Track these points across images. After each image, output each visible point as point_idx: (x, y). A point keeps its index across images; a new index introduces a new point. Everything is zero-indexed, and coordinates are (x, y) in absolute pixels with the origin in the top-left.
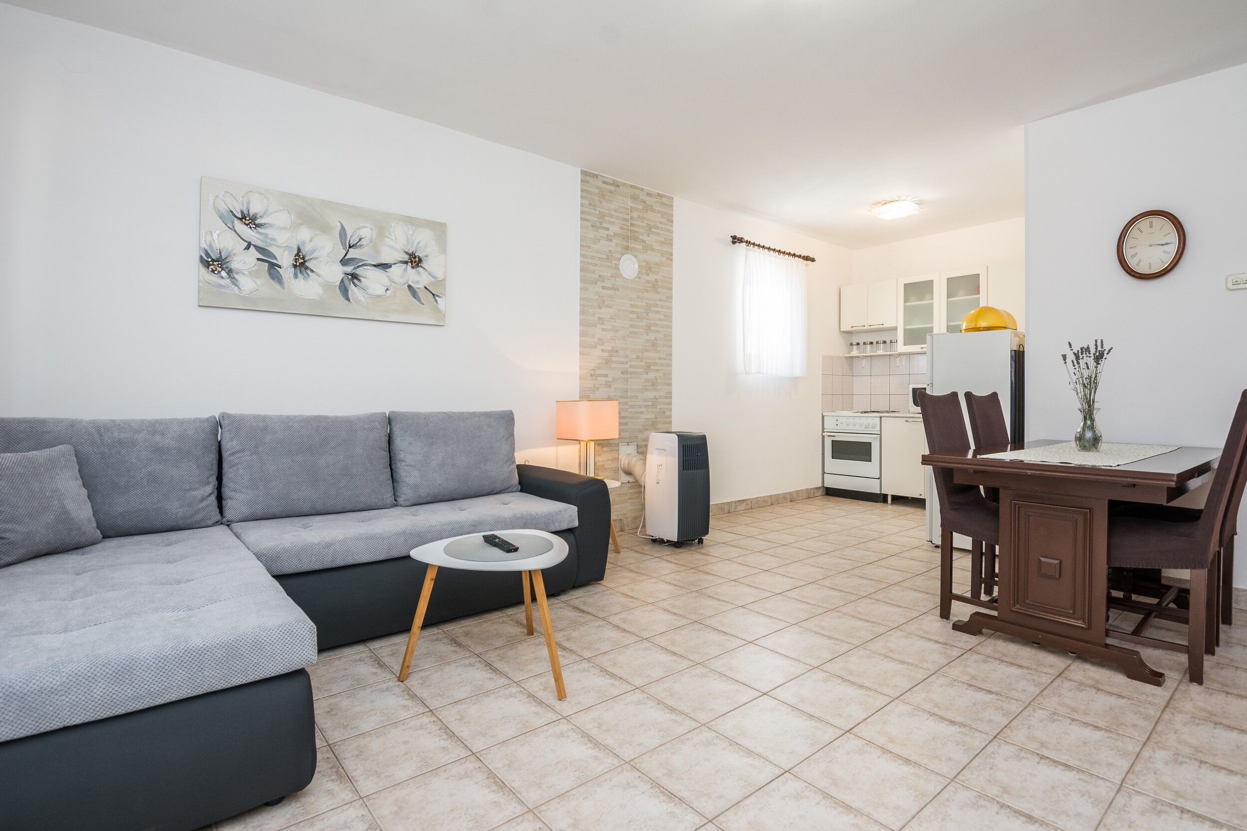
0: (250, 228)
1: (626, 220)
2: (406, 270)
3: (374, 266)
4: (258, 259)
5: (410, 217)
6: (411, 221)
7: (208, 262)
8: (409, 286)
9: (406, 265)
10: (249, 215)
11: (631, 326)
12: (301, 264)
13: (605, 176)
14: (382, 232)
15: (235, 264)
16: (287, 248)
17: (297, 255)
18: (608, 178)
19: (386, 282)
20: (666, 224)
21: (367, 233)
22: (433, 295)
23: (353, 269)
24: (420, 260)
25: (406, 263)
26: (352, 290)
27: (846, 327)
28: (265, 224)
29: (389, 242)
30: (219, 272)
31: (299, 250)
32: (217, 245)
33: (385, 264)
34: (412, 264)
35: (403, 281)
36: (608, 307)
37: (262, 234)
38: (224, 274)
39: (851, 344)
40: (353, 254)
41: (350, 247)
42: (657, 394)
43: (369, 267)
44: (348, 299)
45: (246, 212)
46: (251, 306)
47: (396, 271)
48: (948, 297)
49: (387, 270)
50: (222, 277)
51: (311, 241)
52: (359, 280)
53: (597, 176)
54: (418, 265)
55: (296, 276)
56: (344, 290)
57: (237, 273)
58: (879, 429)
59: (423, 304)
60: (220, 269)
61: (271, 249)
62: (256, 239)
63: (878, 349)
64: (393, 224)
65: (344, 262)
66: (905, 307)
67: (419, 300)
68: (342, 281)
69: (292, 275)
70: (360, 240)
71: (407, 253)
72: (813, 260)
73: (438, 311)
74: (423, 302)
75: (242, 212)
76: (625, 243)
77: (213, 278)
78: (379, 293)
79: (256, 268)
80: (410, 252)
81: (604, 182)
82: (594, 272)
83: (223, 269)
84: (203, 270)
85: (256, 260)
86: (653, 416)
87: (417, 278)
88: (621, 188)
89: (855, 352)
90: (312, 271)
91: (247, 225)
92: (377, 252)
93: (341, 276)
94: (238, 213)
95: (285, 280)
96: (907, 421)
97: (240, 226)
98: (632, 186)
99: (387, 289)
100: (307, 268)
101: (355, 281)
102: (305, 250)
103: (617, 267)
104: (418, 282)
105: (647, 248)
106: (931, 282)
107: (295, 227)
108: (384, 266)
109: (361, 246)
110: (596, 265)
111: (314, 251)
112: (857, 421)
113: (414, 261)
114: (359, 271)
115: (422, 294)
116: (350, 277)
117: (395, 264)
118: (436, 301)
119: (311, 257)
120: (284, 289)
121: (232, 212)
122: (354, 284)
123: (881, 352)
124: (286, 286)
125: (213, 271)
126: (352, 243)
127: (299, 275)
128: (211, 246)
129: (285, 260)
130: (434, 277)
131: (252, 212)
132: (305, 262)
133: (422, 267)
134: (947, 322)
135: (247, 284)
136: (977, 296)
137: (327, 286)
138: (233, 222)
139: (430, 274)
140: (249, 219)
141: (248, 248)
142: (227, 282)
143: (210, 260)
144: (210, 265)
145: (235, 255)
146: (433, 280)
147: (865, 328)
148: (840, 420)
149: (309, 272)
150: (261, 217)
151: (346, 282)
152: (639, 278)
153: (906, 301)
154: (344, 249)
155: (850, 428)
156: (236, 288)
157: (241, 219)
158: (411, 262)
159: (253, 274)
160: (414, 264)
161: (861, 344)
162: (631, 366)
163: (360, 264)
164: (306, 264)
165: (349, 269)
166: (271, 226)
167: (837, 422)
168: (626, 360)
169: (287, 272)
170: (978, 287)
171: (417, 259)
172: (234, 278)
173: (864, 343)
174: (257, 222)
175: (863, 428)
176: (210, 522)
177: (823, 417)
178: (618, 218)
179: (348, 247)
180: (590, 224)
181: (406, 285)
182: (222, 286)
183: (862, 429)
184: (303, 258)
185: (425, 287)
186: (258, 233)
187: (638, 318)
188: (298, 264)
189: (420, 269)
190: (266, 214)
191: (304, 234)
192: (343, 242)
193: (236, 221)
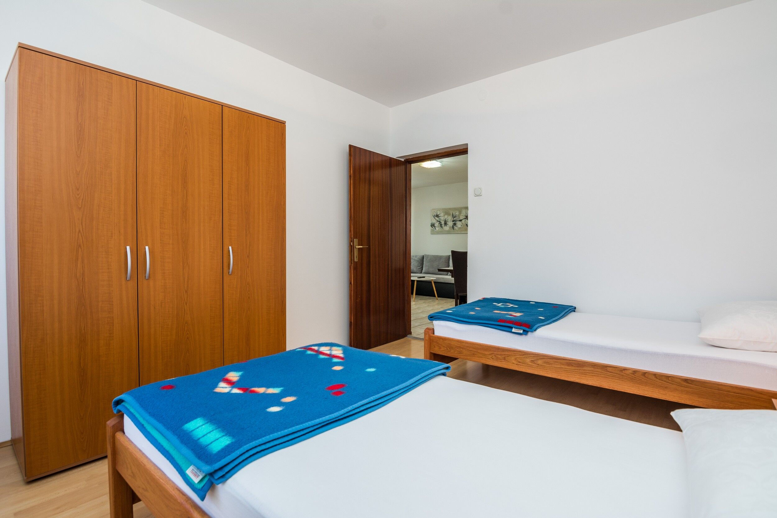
3: (459, 221)
6: (466, 208)
12: (446, 224)
14: (460, 213)
15: (435, 226)
16: (444, 220)
19: (461, 224)
21: (457, 213)
25: (465, 219)
28: (440, 216)
29: (462, 214)
32: (433, 222)
37: (440, 218)
40: (455, 219)
41: (454, 217)
44: (454, 229)
46: (438, 233)
47: (463, 221)
50: (434, 228)
51: (447, 218)
55: (445, 226)
56: (453, 227)
61: (441, 221)
62: (438, 220)
64: (463, 210)
65: (453, 221)
68: (453, 225)
70: (456, 215)
75: (436, 215)
77: (432, 229)
78: (460, 227)
80: (466, 216)
85: (438, 224)
92: (459, 217)
97: (436, 218)
102: (446, 220)
107: (444, 215)
108: (461, 220)
109: (456, 217)
111: (448, 220)
114: (456, 223)
117: (463, 219)
122: (455, 226)
124: (443, 228)
125: (432, 227)
129: (443, 223)
131: (438, 214)
135: (437, 229)
137: (450, 227)
141: (437, 222)
143: (432, 225)
145: (435, 223)
159: (438, 227)
163: (456, 221)
165: (454, 223)
169: (443, 225)
174: (438, 216)
181: (466, 224)
182: (434, 230)
184: (446, 222)
190: (440, 214)
191: (446, 216)
192: (453, 217)
193: (436, 217)
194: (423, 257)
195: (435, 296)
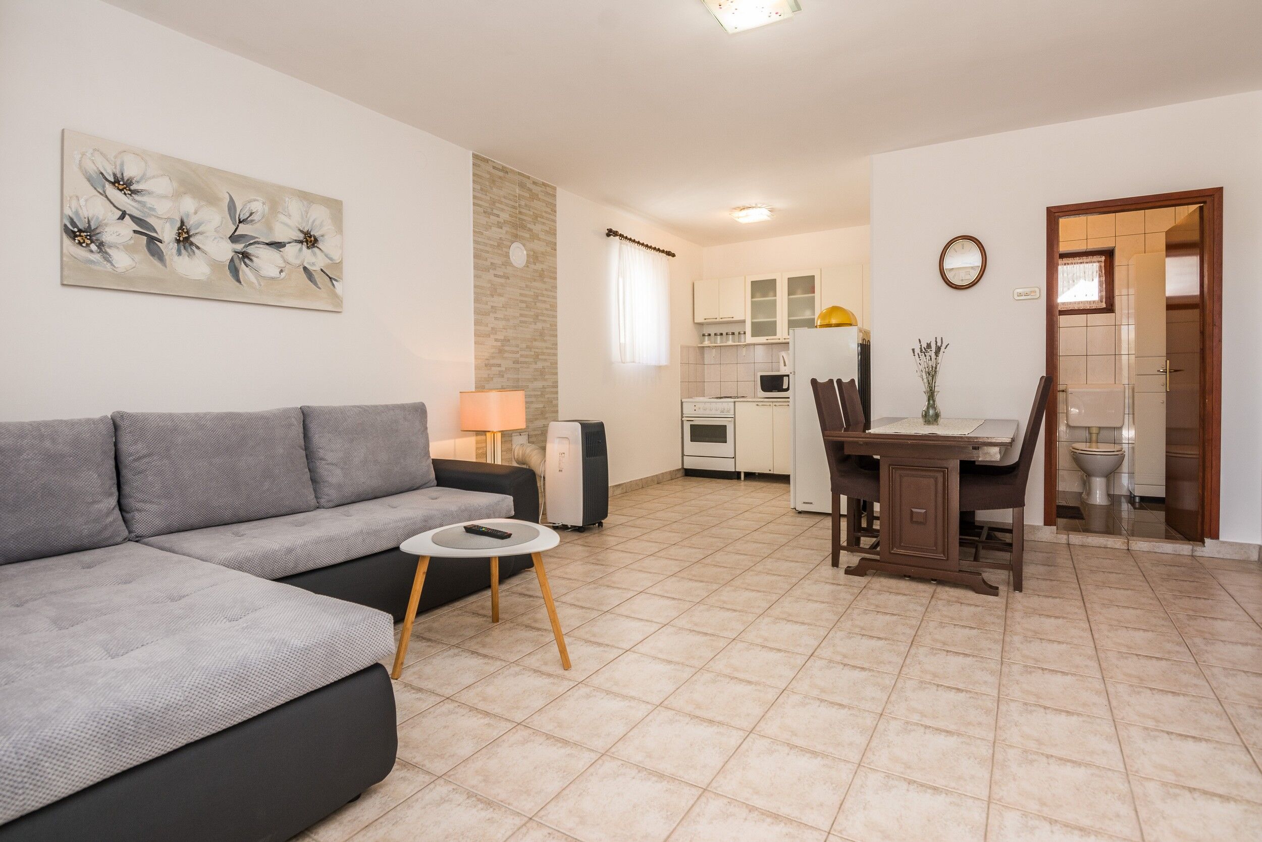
0: (125, 194)
1: (514, 207)
2: (301, 250)
3: (267, 244)
4: (135, 232)
5: (304, 192)
6: (307, 198)
7: (74, 232)
8: (305, 269)
9: (301, 244)
10: (123, 179)
11: (521, 315)
12: (185, 239)
13: (495, 161)
14: (275, 206)
15: (108, 236)
16: (169, 219)
17: (181, 228)
18: (498, 164)
19: (280, 262)
20: (550, 214)
21: (258, 207)
22: (330, 278)
23: (244, 248)
24: (316, 240)
25: (301, 242)
26: (243, 271)
27: (699, 319)
28: (142, 190)
29: (282, 218)
30: (88, 245)
31: (182, 223)
32: (85, 213)
33: (279, 243)
34: (307, 244)
35: (298, 262)
36: (500, 295)
37: (139, 202)
38: (93, 247)
39: (704, 335)
40: (243, 229)
41: (240, 222)
42: (545, 384)
43: (261, 246)
44: (239, 281)
45: (119, 175)
46: (127, 285)
47: (291, 251)
48: (789, 295)
49: (281, 249)
50: (92, 251)
51: (196, 213)
52: (251, 260)
53: (487, 161)
54: (313, 246)
55: (179, 252)
56: (234, 271)
57: (110, 247)
58: (732, 412)
59: (320, 288)
60: (89, 242)
61: (151, 221)
62: (134, 210)
63: (727, 340)
64: (287, 199)
65: (234, 238)
66: (752, 303)
67: (315, 284)
68: (232, 260)
69: (175, 251)
70: (251, 214)
71: (302, 231)
72: (673, 255)
73: (335, 296)
74: (320, 285)
75: (115, 175)
76: (514, 231)
77: (81, 252)
78: (273, 275)
79: (132, 242)
80: (305, 230)
81: (494, 168)
82: (486, 260)
83: (92, 242)
84: (67, 241)
85: (132, 232)
86: (541, 406)
87: (313, 260)
88: (510, 176)
89: (707, 343)
90: (198, 248)
91: (121, 190)
92: (270, 229)
93: (230, 255)
94: (110, 175)
95: (167, 257)
96: (757, 405)
97: (111, 191)
98: (519, 174)
99: (281, 271)
100: (192, 244)
101: (246, 260)
102: (190, 223)
103: (507, 255)
104: (313, 264)
105: (534, 237)
106: (773, 281)
107: (177, 196)
108: (278, 245)
109: (252, 221)
110: (488, 252)
111: (199, 225)
112: (713, 405)
113: (310, 240)
114: (251, 250)
115: (319, 277)
116: (240, 256)
117: (289, 243)
118: (333, 285)
119: (197, 231)
120: (166, 267)
121: (102, 173)
122: (247, 265)
123: (730, 343)
124: (168, 262)
125: (80, 243)
126: (242, 218)
127: (183, 251)
128: (77, 213)
129: (167, 234)
130: (331, 259)
131: (127, 175)
132: (189, 236)
133: (318, 248)
134: (789, 317)
135: (122, 260)
136: (813, 295)
137: (215, 265)
138: (104, 187)
139: (326, 256)
140: (123, 184)
141: (122, 217)
142: (97, 257)
143: (76, 230)
144: (77, 236)
145: (106, 225)
146: (331, 262)
147: (717, 320)
148: (698, 405)
149: (194, 248)
150: (138, 182)
151: (237, 261)
152: (528, 267)
153: (753, 297)
154: (234, 224)
155: (708, 413)
156: (109, 264)
157: (113, 183)
158: (307, 241)
159: (129, 249)
160: (309, 244)
161: (713, 334)
162: (522, 356)
163: (252, 242)
164: (192, 239)
165: (239, 247)
166: (149, 193)
167: (695, 408)
168: (518, 349)
169: (168, 247)
170: (813, 288)
171: (312, 239)
172: (106, 253)
173: (715, 334)
174: (132, 188)
175: (719, 412)
176: (119, 539)
177: (682, 403)
178: (507, 205)
179: (238, 221)
180: (481, 210)
181: (302, 267)
182: (92, 262)
183: (718, 414)
184: (187, 232)
185: (322, 270)
186: (134, 200)
187: (527, 307)
188: (181, 239)
189: (315, 249)
190: (144, 178)
191: (188, 205)
192: (232, 216)
193: (107, 185)
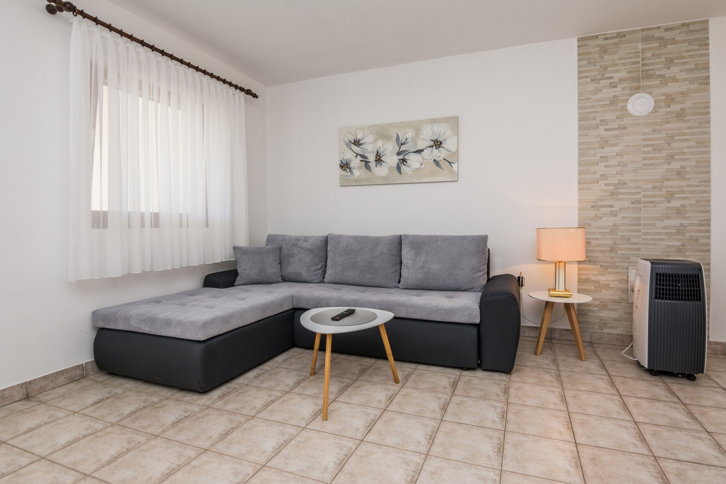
0: (357, 146)
2: (432, 151)
3: (414, 152)
4: (361, 161)
5: (434, 119)
6: (434, 121)
7: (342, 166)
8: (435, 160)
9: (432, 148)
10: (357, 141)
11: (644, 159)
12: (379, 159)
13: (606, 33)
14: (418, 132)
15: (352, 165)
16: (373, 152)
17: (377, 155)
18: (609, 34)
19: (421, 160)
20: (697, 50)
21: (410, 135)
22: (450, 162)
23: (403, 156)
24: (441, 143)
25: (432, 146)
26: (403, 168)
28: (363, 143)
29: (422, 137)
30: (346, 170)
31: (378, 152)
32: (345, 158)
33: (420, 150)
34: (436, 147)
35: (430, 158)
36: (613, 145)
37: (362, 148)
38: (348, 170)
40: (403, 148)
41: (401, 145)
43: (411, 154)
44: (401, 173)
45: (355, 140)
46: (359, 183)
47: (426, 152)
49: (421, 153)
50: (347, 172)
51: (382, 146)
52: (406, 162)
53: (597, 37)
54: (439, 147)
55: (376, 166)
56: (399, 168)
57: (353, 169)
59: (443, 169)
60: (346, 168)
61: (366, 155)
62: (359, 151)
64: (424, 126)
65: (399, 154)
67: (441, 167)
68: (398, 164)
69: (375, 165)
70: (406, 139)
71: (432, 141)
73: (453, 172)
74: (443, 168)
75: (354, 140)
76: (636, 84)
77: (344, 173)
78: (417, 167)
79: (360, 165)
80: (435, 139)
81: (605, 39)
82: (595, 119)
83: (347, 168)
84: (341, 170)
85: (360, 161)
87: (439, 154)
88: (629, 36)
90: (384, 162)
91: (356, 145)
92: (415, 144)
93: (397, 161)
94: (352, 140)
95: (372, 169)
97: (354, 147)
98: (642, 30)
99: (422, 164)
100: (381, 160)
101: (404, 163)
102: (381, 151)
103: (624, 108)
104: (439, 157)
105: (665, 80)
107: (375, 141)
108: (420, 151)
109: (407, 143)
110: (597, 112)
111: (384, 151)
113: (437, 144)
114: (406, 157)
115: (443, 164)
116: (402, 161)
117: (426, 148)
118: (451, 166)
119: (383, 154)
120: (371, 172)
121: (350, 141)
122: (404, 165)
124: (372, 171)
125: (344, 170)
126: (402, 142)
127: (378, 165)
128: (343, 159)
129: (372, 158)
130: (450, 151)
131: (358, 139)
132: (380, 157)
133: (442, 147)
135: (357, 173)
137: (390, 168)
138: (351, 146)
139: (447, 150)
140: (357, 143)
141: (356, 156)
142: (349, 174)
143: (343, 165)
144: (343, 167)
145: (352, 160)
146: (450, 153)
149: (382, 162)
150: (361, 140)
151: (400, 164)
152: (655, 112)
154: (399, 146)
156: (353, 176)
157: (353, 143)
158: (436, 146)
159: (359, 168)
160: (437, 146)
162: (645, 196)
163: (407, 153)
164: (381, 158)
165: (401, 157)
166: (365, 143)
169: (372, 164)
171: (439, 143)
172: (352, 171)
174: (360, 143)
178: (623, 64)
179: (400, 145)
180: (589, 79)
181: (432, 160)
182: (347, 176)
184: (379, 156)
185: (444, 159)
186: (361, 148)
188: (377, 159)
189: (441, 148)
190: (363, 138)
191: (380, 143)
192: (398, 143)
193: (352, 146)
194: (326, 241)
195: (386, 358)
